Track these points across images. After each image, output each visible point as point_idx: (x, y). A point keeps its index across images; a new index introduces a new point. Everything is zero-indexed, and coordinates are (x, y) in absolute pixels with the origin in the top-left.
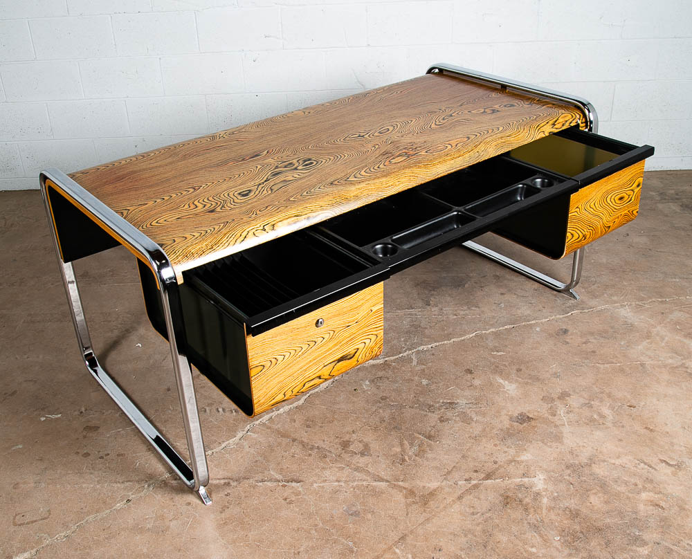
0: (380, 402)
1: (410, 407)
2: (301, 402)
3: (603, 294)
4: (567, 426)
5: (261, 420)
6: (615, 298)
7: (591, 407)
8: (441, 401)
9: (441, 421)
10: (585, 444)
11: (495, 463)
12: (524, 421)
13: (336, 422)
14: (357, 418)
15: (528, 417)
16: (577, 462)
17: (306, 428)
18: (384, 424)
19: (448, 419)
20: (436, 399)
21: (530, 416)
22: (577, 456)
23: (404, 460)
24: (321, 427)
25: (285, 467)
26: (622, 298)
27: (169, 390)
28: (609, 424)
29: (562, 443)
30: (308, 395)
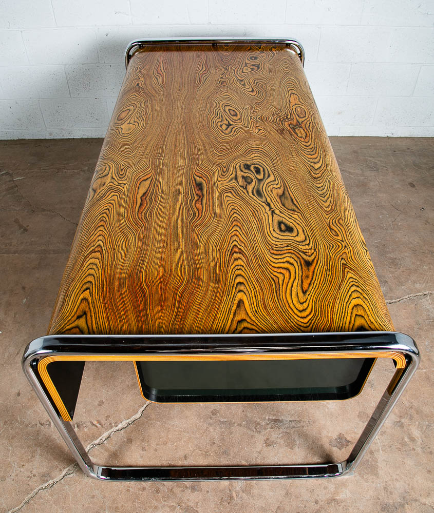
0: (211, 418)
1: (238, 425)
2: (138, 416)
3: (408, 280)
4: (381, 452)
5: (100, 438)
6: (418, 286)
7: (402, 426)
8: (267, 418)
9: (268, 445)
10: (398, 477)
11: (317, 502)
12: (343, 445)
13: (169, 444)
14: (190, 438)
15: (346, 440)
16: (391, 502)
17: (141, 452)
18: (214, 448)
19: (273, 443)
20: (262, 414)
21: (349, 439)
22: (391, 493)
23: (231, 497)
24: (156, 450)
25: (120, 505)
26: (424, 285)
27: (19, 394)
28: (419, 450)
29: (376, 474)
30: (145, 406)
